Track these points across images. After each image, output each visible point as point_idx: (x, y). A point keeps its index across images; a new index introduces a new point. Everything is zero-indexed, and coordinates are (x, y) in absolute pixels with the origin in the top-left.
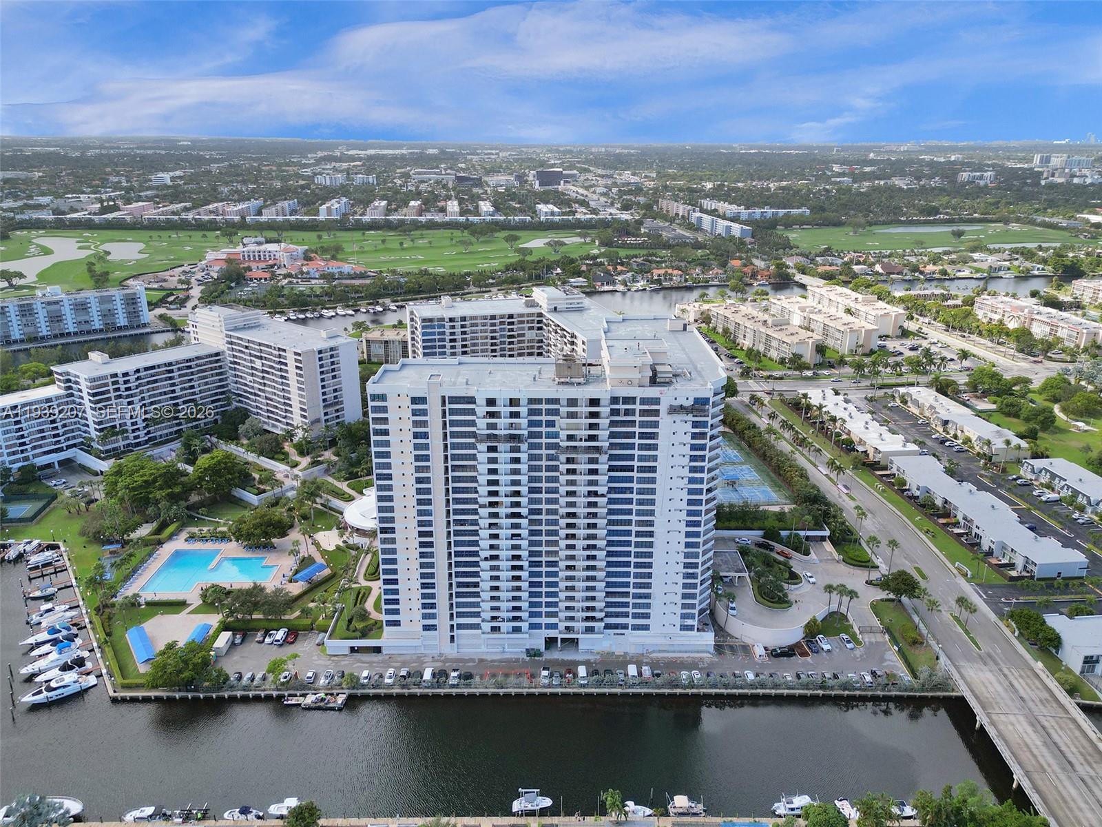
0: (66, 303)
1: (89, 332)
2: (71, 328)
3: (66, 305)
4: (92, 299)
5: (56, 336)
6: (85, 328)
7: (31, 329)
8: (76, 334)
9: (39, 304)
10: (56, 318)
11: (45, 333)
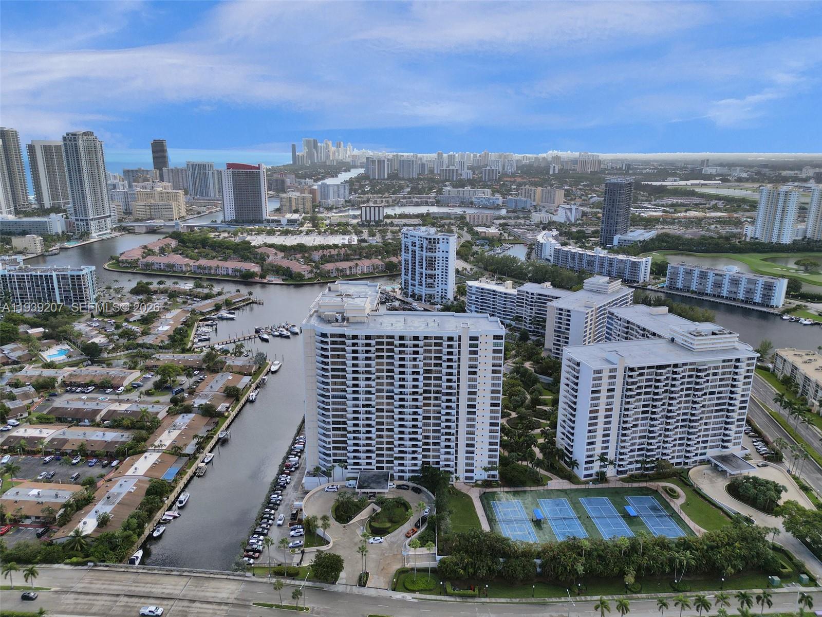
0: (727, 277)
1: (734, 299)
2: (725, 294)
3: (727, 279)
4: (744, 279)
5: (714, 296)
6: (733, 296)
7: (701, 287)
8: (727, 298)
9: (712, 273)
10: (718, 285)
11: (709, 292)
